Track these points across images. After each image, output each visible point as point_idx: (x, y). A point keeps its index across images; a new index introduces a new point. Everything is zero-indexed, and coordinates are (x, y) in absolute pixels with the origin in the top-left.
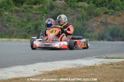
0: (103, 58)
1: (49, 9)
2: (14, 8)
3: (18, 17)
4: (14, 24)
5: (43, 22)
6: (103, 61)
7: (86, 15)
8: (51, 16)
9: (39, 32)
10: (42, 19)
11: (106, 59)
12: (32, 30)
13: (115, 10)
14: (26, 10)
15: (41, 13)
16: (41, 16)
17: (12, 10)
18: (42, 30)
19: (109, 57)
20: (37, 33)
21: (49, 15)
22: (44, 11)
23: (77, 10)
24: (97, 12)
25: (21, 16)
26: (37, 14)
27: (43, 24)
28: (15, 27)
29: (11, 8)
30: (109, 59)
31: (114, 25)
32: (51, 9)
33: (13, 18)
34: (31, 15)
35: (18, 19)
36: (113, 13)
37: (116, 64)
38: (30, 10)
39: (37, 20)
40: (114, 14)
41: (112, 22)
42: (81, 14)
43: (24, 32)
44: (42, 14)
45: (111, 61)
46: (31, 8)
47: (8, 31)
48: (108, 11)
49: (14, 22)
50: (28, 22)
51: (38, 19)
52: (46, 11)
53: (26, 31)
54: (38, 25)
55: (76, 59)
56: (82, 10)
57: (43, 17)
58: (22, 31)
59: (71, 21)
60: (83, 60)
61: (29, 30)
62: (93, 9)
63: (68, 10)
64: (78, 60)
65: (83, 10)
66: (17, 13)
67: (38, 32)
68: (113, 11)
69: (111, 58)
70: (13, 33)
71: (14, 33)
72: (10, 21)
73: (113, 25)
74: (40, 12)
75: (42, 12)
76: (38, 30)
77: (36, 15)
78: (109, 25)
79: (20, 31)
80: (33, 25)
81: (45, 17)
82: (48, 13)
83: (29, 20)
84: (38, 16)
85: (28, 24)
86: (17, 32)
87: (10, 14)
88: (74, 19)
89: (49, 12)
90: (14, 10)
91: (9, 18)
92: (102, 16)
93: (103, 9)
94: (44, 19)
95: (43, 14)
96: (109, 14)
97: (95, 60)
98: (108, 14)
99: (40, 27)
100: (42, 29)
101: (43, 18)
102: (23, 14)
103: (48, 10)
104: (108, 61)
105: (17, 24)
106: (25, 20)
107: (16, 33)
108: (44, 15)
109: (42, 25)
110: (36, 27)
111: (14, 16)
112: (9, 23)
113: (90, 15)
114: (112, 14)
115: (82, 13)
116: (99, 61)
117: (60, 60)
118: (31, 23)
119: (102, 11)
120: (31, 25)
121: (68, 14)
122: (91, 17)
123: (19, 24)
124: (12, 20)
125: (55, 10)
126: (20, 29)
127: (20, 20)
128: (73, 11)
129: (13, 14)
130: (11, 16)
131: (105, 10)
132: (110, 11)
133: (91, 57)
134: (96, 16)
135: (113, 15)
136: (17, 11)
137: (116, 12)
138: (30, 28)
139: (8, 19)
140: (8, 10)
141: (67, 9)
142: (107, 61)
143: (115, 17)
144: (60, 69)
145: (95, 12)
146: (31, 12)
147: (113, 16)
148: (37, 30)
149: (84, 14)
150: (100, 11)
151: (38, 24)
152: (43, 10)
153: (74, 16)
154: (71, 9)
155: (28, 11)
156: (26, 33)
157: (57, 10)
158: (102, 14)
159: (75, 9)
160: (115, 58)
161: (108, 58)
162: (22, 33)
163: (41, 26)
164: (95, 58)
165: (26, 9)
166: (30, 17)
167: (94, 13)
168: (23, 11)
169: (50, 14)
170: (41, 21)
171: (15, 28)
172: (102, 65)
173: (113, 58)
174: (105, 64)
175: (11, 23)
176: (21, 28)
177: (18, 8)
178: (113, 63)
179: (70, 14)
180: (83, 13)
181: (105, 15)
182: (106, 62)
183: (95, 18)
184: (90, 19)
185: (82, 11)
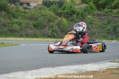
0: (116, 62)
2: (97, 12)
3: (100, 20)
4: (96, 26)
6: (112, 65)
12: (111, 31)
14: (107, 14)
17: (94, 14)
25: (102, 20)
28: (96, 28)
29: (94, 12)
33: (95, 21)
34: (111, 18)
35: (100, 22)
38: (110, 14)
39: (115, 23)
43: (104, 33)
46: (111, 12)
47: (90, 32)
49: (96, 24)
50: (108, 24)
51: (117, 21)
53: (106, 32)
54: (117, 27)
58: (103, 32)
61: (109, 31)
66: (99, 16)
67: (116, 33)
70: (94, 34)
71: (96, 34)
72: (92, 24)
76: (117, 31)
77: (115, 18)
79: (101, 32)
80: (112, 27)
83: (109, 23)
84: (117, 19)
85: (108, 26)
86: (99, 33)
87: (93, 17)
90: (96, 14)
91: (92, 20)
99: (118, 29)
102: (104, 17)
105: (98, 26)
106: (106, 22)
107: (97, 34)
110: (115, 29)
111: (96, 19)
112: (91, 25)
118: (111, 25)
120: (110, 27)
123: (100, 26)
124: (94, 22)
126: (101, 31)
127: (101, 23)
129: (95, 17)
130: (93, 19)
136: (99, 15)
138: (109, 29)
139: (91, 22)
140: (91, 14)
146: (111, 16)
148: (115, 31)
155: (108, 14)
156: (106, 34)
162: (103, 34)
165: (107, 12)
166: (109, 20)
168: (104, 15)
171: (97, 30)
174: (109, 69)
175: (93, 26)
176: (102, 29)
177: (99, 12)
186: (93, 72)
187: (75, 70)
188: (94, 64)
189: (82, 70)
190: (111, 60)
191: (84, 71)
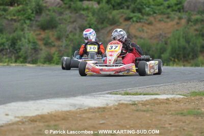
0: (120, 94)
1: (34, 12)
5: (24, 33)
6: (120, 99)
7: (96, 23)
8: (37, 23)
9: (18, 51)
10: (23, 30)
11: (124, 96)
12: (7, 47)
13: (142, 14)
15: (20, 20)
16: (22, 25)
18: (22, 48)
19: (130, 92)
20: (15, 52)
21: (34, 23)
22: (25, 16)
23: (81, 15)
24: (113, 18)
26: (15, 21)
27: (25, 38)
30: (129, 96)
31: (141, 38)
32: (37, 12)
34: (4, 22)
36: (140, 19)
37: (141, 103)
38: (3, 14)
39: (14, 31)
40: (142, 20)
41: (137, 34)
42: (86, 21)
44: (22, 21)
45: (134, 99)
46: (5, 10)
48: (132, 15)
51: (16, 29)
52: (30, 15)
54: (17, 40)
55: (76, 96)
56: (88, 13)
57: (25, 25)
59: (71, 32)
60: (86, 98)
61: (2, 47)
62: (107, 13)
63: (66, 14)
64: (79, 97)
65: (90, 15)
67: (16, 50)
68: (139, 15)
69: (133, 95)
73: (139, 39)
74: (20, 17)
75: (23, 18)
76: (17, 47)
77: (13, 22)
78: (134, 39)
80: (8, 39)
81: (28, 26)
82: (33, 19)
84: (16, 24)
88: (76, 30)
89: (34, 17)
92: (121, 23)
93: (123, 12)
94: (26, 29)
95: (24, 20)
96: (133, 21)
97: (108, 97)
98: (131, 20)
99: (19, 43)
100: (23, 46)
101: (25, 27)
103: (33, 15)
104: (129, 99)
108: (25, 23)
109: (23, 39)
110: (14, 43)
113: (102, 23)
114: (138, 20)
115: (89, 18)
116: (113, 99)
117: (49, 98)
119: (122, 16)
120: (4, 40)
121: (66, 21)
122: (103, 26)
125: (43, 14)
128: (73, 15)
131: (126, 14)
132: (135, 16)
133: (100, 93)
134: (111, 25)
135: (140, 22)
137: (145, 17)
138: (3, 44)
141: (64, 13)
142: (126, 99)
143: (143, 26)
144: (49, 112)
145: (111, 17)
146: (5, 18)
147: (139, 24)
148: (15, 47)
149: (92, 22)
150: (119, 16)
151: (16, 38)
152: (25, 14)
153: (75, 23)
154: (71, 13)
157: (47, 15)
158: (121, 20)
159: (77, 13)
160: (140, 94)
161: (128, 94)
163: (20, 40)
164: (107, 94)
166: (2, 26)
167: (109, 19)
169: (37, 21)
170: (22, 33)
172: (118, 106)
173: (136, 94)
174: (122, 104)
178: (136, 102)
179: (68, 21)
180: (91, 20)
181: (127, 23)
182: (125, 101)
183: (110, 28)
184: (102, 28)
185: (88, 17)
186: (99, 108)
187: (71, 105)
188: (87, 97)
189: (81, 105)
190: (110, 91)
191: (86, 106)
